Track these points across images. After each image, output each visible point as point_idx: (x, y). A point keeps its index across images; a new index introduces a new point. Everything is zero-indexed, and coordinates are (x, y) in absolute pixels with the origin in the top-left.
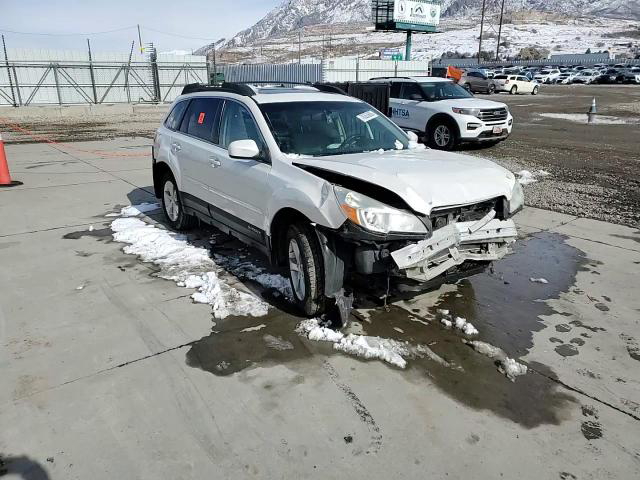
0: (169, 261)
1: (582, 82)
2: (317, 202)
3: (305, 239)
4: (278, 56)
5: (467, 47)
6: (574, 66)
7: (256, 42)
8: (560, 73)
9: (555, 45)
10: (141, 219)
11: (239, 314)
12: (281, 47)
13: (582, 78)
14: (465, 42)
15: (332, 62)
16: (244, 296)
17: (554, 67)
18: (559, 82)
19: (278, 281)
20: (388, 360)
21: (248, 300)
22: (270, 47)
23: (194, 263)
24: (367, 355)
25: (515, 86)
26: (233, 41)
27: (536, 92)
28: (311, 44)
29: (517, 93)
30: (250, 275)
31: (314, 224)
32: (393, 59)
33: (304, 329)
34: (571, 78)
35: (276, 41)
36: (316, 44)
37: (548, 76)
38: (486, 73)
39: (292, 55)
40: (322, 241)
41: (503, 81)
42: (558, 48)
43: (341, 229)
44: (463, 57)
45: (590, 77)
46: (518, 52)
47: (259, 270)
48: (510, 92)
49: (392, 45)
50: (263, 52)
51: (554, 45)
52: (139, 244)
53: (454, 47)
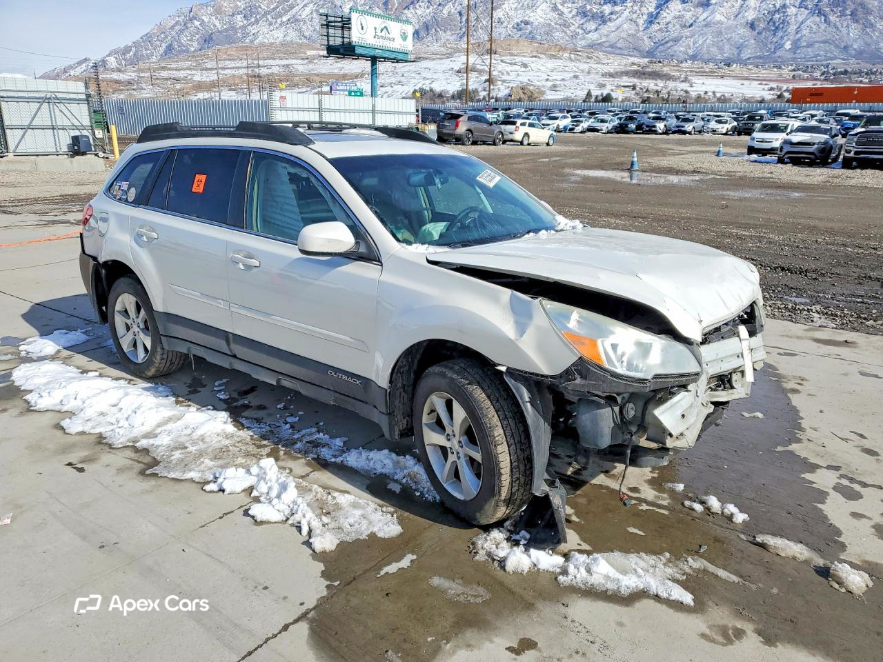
0: (164, 440)
1: (597, 131)
2: (508, 329)
3: (479, 394)
4: (178, 87)
5: (444, 82)
6: (584, 111)
7: (141, 65)
8: (570, 119)
9: (551, 83)
10: (65, 361)
11: (354, 536)
12: (182, 74)
13: (598, 125)
14: (442, 76)
15: (283, 98)
16: (343, 500)
17: (561, 111)
18: (571, 130)
19: (387, 461)
20: (664, 595)
21: (355, 505)
22: (165, 74)
23: (216, 442)
24: (624, 592)
25: (527, 135)
26: (104, 62)
27: (551, 143)
28: (228, 72)
29: (529, 144)
30: (325, 453)
31: (503, 369)
32: (350, 95)
33: (489, 554)
34: (585, 125)
35: (174, 65)
36: (237, 72)
37: (557, 122)
38: (491, 117)
39: (200, 87)
40: (521, 396)
41: (510, 128)
42: (554, 88)
43: (567, 374)
44: (440, 96)
45: (607, 125)
46: (507, 91)
47: (338, 442)
48: (522, 143)
49: (344, 76)
50: (153, 81)
51: (549, 84)
52: (89, 413)
53: (427, 82)
